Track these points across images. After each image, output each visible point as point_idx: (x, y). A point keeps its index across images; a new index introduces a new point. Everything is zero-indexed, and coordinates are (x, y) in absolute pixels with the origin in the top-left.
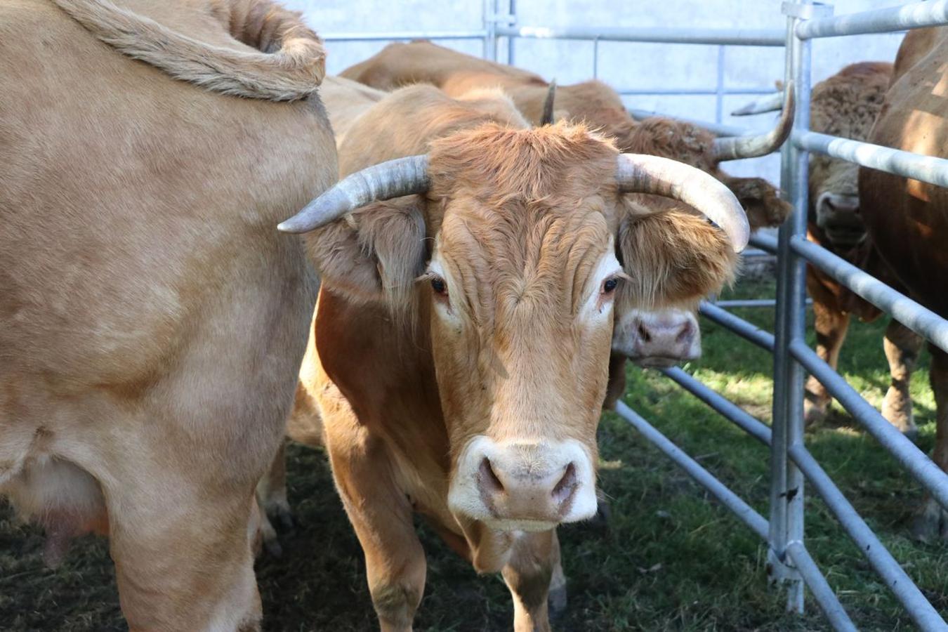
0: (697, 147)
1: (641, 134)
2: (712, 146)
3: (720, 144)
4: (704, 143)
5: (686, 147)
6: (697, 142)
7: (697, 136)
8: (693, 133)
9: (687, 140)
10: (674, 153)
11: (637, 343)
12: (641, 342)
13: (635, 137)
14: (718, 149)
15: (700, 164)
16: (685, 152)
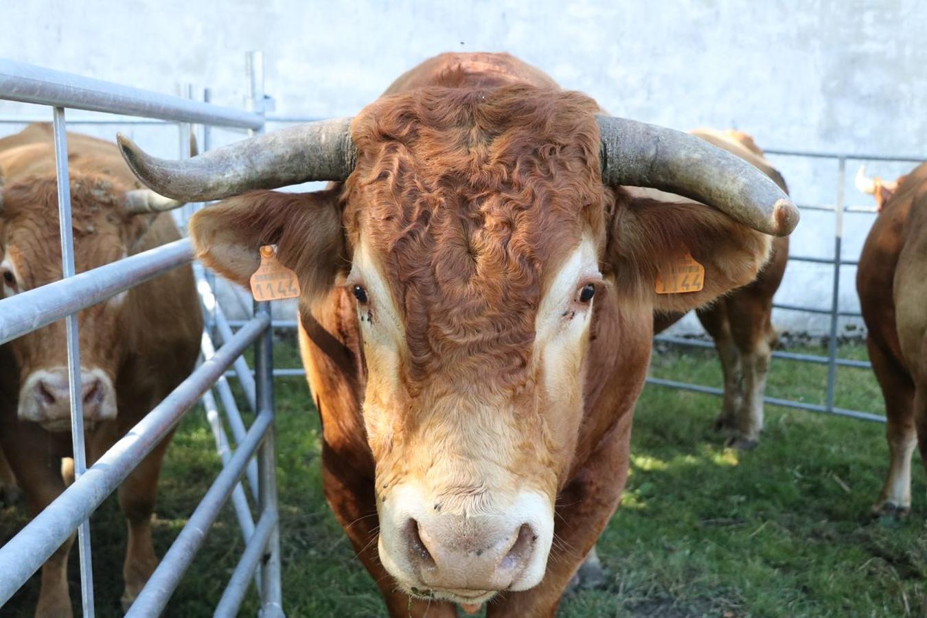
0: (106, 200)
1: (46, 187)
2: (124, 199)
3: (133, 197)
4: (115, 195)
5: (95, 200)
6: (106, 195)
7: (106, 189)
8: (102, 187)
9: (96, 193)
10: (82, 206)
11: (41, 407)
12: (45, 405)
13: (39, 190)
14: (131, 202)
15: (112, 217)
16: (94, 205)
